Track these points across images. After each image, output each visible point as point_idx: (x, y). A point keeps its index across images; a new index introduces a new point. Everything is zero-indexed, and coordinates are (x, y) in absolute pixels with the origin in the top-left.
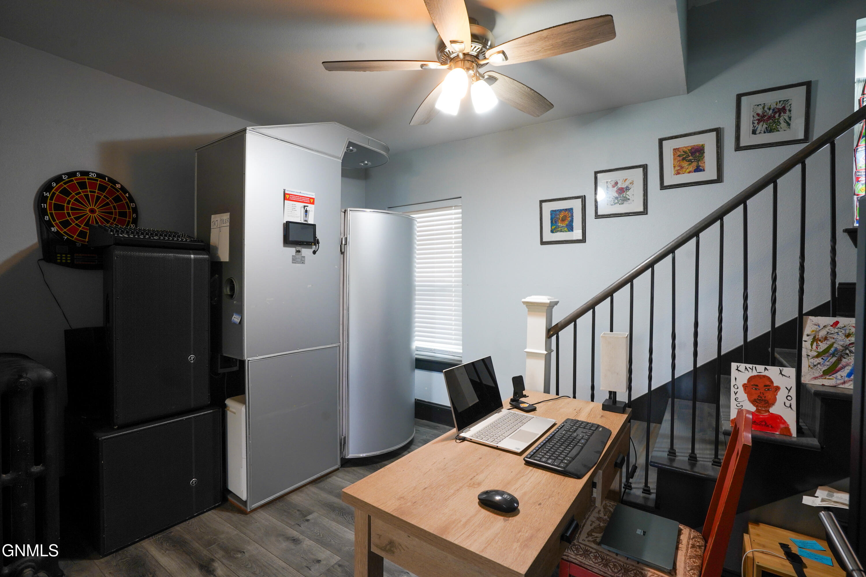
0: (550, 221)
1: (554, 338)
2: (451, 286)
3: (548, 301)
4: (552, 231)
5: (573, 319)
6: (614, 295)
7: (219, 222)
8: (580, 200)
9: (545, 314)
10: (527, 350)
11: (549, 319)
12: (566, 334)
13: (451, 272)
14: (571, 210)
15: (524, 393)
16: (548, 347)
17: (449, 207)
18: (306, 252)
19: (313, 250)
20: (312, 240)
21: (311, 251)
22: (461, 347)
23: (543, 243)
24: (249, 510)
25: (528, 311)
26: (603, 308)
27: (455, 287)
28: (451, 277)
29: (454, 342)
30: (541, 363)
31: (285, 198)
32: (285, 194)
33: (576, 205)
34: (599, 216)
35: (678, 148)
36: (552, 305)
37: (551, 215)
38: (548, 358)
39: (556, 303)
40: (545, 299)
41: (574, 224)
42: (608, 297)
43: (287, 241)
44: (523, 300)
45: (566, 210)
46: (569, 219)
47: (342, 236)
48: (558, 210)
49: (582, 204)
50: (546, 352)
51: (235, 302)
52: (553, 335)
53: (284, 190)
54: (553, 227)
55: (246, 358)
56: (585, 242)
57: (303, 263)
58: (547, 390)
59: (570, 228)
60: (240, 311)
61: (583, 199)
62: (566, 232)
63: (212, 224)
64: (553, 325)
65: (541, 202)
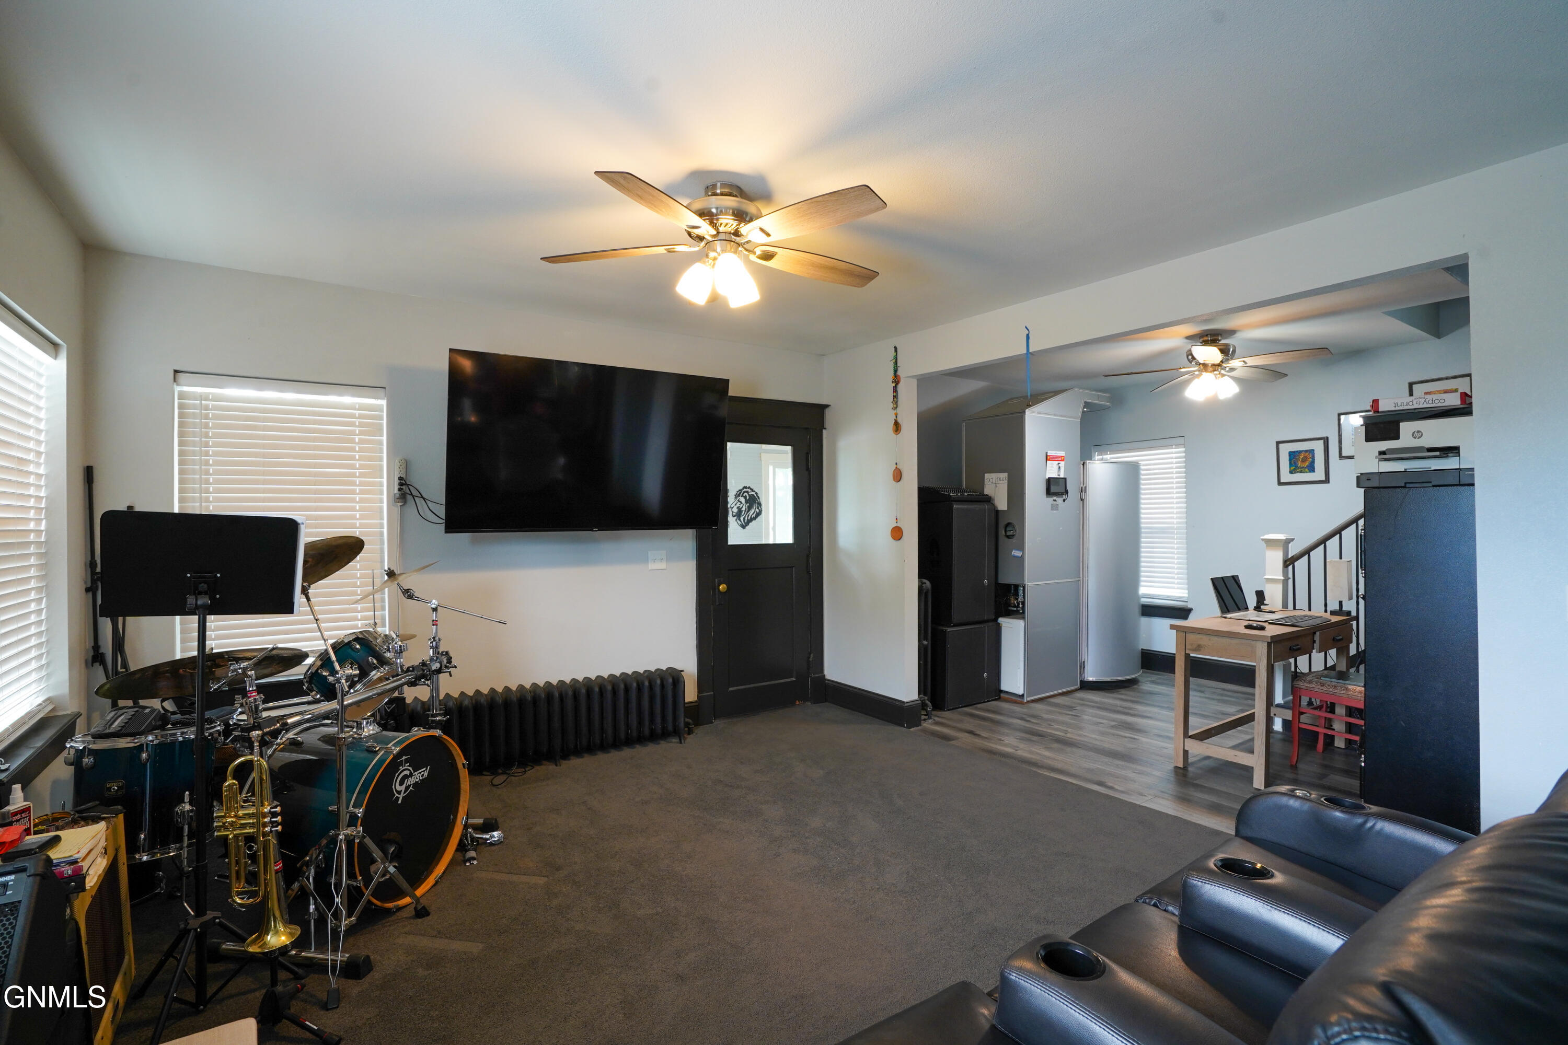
0: (1288, 462)
1: (1290, 568)
2: (1173, 528)
3: (1285, 538)
4: (1291, 472)
5: (1307, 552)
6: (1342, 532)
7: (994, 479)
8: (1322, 442)
9: (1282, 548)
10: (1265, 577)
11: (1286, 552)
12: (1301, 564)
13: (1172, 513)
14: (1312, 452)
15: (1265, 602)
16: (1285, 573)
17: (1170, 446)
18: (1059, 500)
19: (1063, 499)
20: (1064, 491)
21: (1062, 499)
22: (1187, 591)
23: (1280, 483)
24: (1025, 701)
25: (1267, 546)
26: (1333, 543)
27: (1178, 528)
28: (1172, 518)
29: (1176, 586)
30: (1280, 587)
31: (1047, 460)
32: (1047, 456)
33: (1318, 447)
34: (1344, 457)
35: (1429, 391)
36: (1287, 542)
37: (1290, 455)
38: (1285, 582)
39: (1292, 540)
40: (1282, 537)
41: (1315, 465)
42: (1337, 534)
43: (1049, 493)
44: (1262, 537)
45: (1306, 451)
46: (1310, 460)
47: (1082, 485)
48: (1297, 451)
49: (1324, 446)
50: (1283, 578)
51: (1014, 541)
52: (1289, 565)
53: (1047, 453)
54: (1292, 468)
55: (1027, 583)
56: (1329, 482)
57: (1057, 510)
58: (1285, 605)
59: (1312, 469)
60: (1021, 547)
61: (1326, 440)
62: (1306, 472)
63: (985, 481)
64: (1289, 557)
65: (1278, 443)
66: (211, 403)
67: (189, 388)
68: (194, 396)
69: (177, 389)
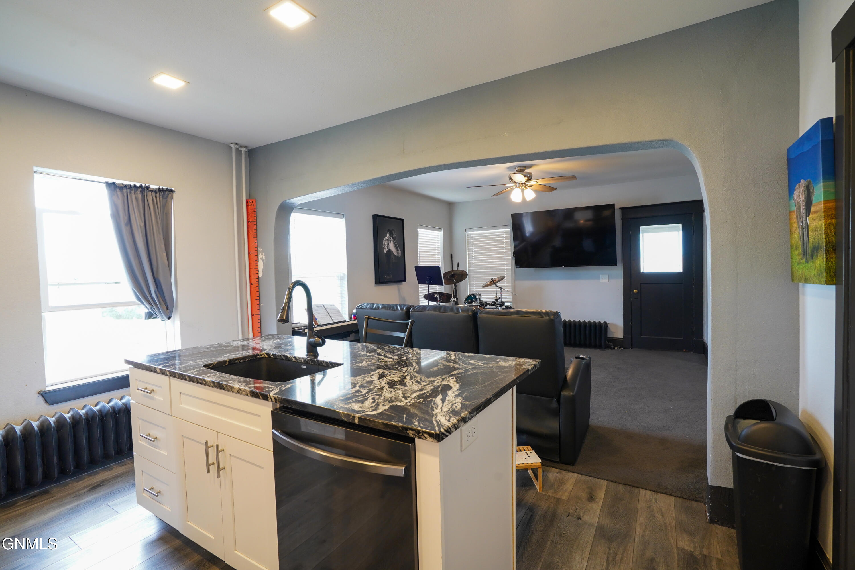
66: (473, 236)
67: (468, 233)
68: (471, 235)
69: (467, 233)
